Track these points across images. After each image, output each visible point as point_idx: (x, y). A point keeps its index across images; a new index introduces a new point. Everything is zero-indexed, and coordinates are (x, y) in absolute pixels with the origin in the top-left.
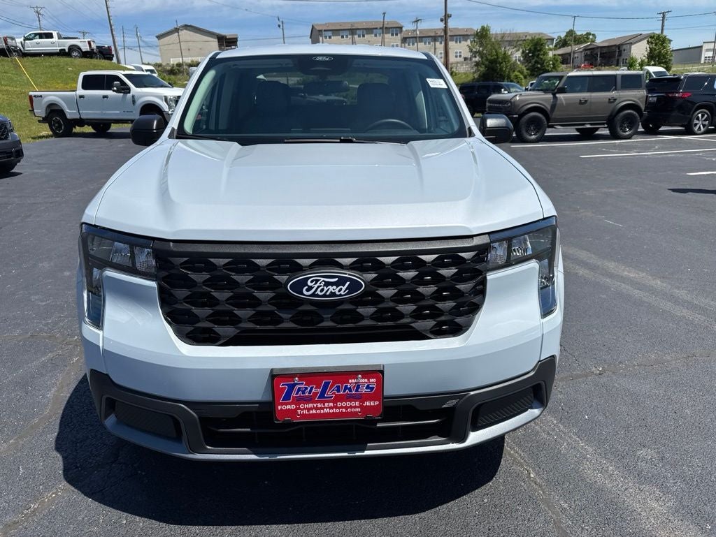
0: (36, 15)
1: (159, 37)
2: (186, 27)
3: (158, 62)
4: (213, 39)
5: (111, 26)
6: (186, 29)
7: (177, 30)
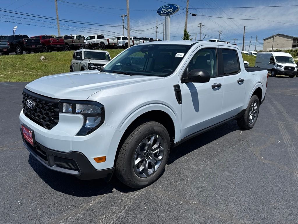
0: (219, 34)
1: (264, 40)
2: (279, 35)
3: (261, 50)
4: (291, 40)
5: (244, 36)
6: (278, 36)
7: (273, 37)
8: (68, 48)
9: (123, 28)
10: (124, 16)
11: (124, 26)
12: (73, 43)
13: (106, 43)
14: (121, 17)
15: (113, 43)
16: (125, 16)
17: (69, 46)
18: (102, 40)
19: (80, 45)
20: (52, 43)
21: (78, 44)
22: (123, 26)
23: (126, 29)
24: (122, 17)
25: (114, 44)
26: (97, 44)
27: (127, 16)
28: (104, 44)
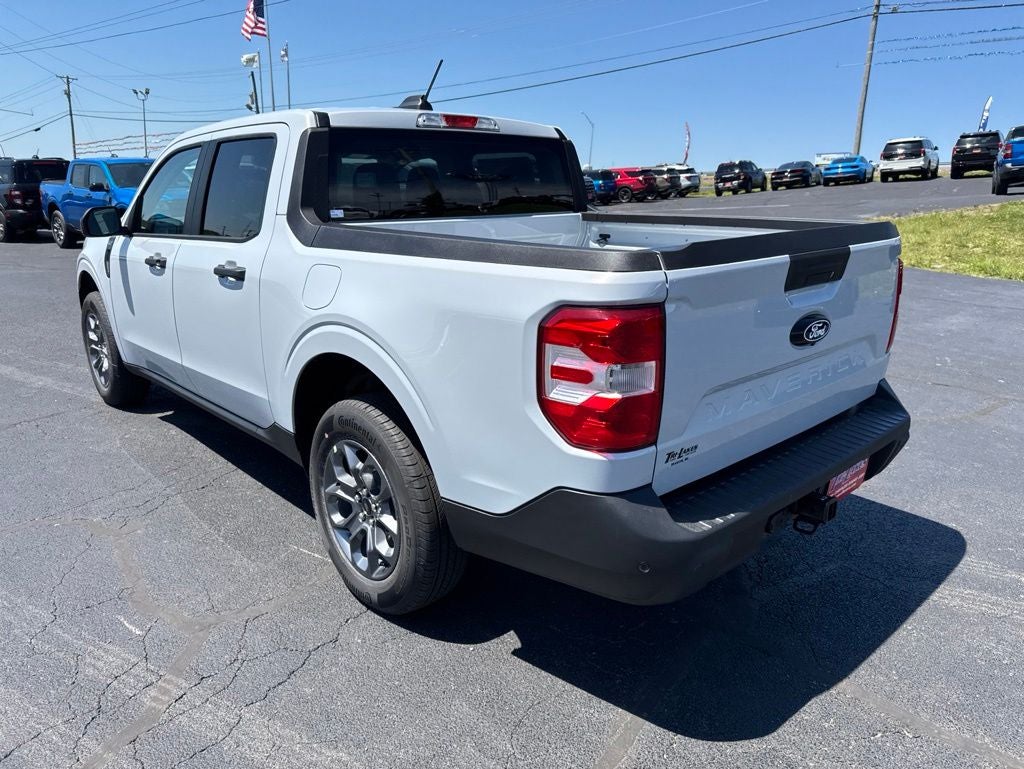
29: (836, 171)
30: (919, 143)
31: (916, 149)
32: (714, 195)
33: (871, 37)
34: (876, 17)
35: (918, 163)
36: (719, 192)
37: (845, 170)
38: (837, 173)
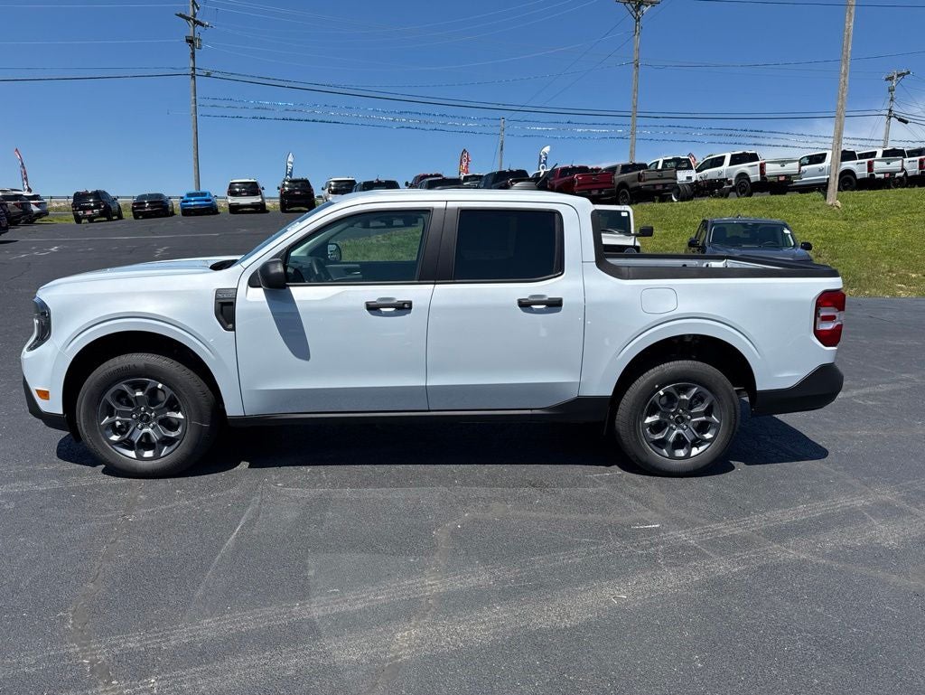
8: (626, 197)
9: (885, 118)
10: (898, 76)
11: (890, 111)
12: (641, 184)
13: (754, 175)
14: (887, 80)
15: (778, 176)
16: (903, 74)
17: (628, 190)
18: (743, 167)
19: (659, 188)
20: (579, 185)
21: (655, 185)
22: (887, 112)
23: (900, 120)
24: (891, 79)
25: (782, 179)
26: (720, 180)
27: (909, 73)
28: (748, 179)
29: (189, 203)
30: (255, 184)
31: (253, 189)
32: (74, 222)
33: (193, 94)
34: (193, 76)
35: (257, 200)
36: (78, 219)
37: (196, 203)
38: (191, 206)
